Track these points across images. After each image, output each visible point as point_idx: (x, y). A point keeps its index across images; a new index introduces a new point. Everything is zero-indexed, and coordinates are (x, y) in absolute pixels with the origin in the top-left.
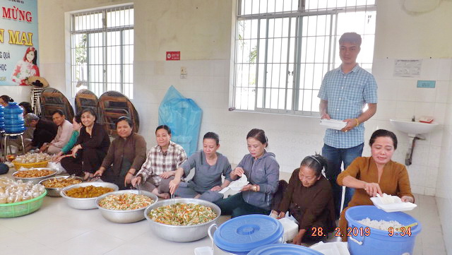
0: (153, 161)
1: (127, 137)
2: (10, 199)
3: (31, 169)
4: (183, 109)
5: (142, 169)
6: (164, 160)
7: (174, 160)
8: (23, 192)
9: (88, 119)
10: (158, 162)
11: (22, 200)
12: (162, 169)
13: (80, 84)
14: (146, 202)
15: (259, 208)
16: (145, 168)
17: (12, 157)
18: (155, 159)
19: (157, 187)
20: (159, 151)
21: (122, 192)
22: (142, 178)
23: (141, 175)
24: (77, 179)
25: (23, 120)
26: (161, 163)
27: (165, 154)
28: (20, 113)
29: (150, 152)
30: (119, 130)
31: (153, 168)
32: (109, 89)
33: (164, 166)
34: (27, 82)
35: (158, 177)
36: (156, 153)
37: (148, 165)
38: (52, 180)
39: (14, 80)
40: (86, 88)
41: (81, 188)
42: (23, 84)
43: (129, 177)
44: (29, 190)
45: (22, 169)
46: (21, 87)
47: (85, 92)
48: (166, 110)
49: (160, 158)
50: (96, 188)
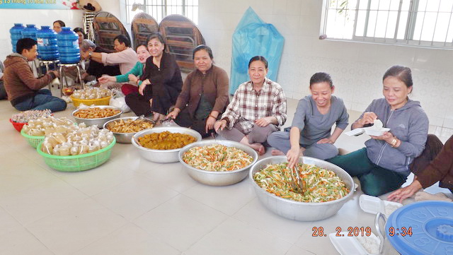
0: (242, 102)
1: (207, 71)
2: (74, 149)
3: (93, 107)
4: (262, 36)
5: (227, 111)
6: (257, 102)
7: (269, 102)
8: (88, 139)
9: (156, 47)
10: (248, 103)
11: (87, 151)
12: (253, 112)
13: (135, 7)
14: (244, 159)
15: (396, 173)
16: (231, 110)
17: (69, 91)
18: (245, 99)
19: (246, 134)
20: (250, 88)
21: (207, 142)
22: (228, 123)
23: (226, 118)
24: (146, 121)
25: (78, 48)
26: (253, 104)
27: (257, 94)
28: (75, 40)
29: (239, 90)
30: (197, 62)
31: (242, 110)
32: (169, 14)
33: (256, 109)
34: (78, 7)
35: (246, 122)
36: (246, 92)
37: (235, 105)
38: (118, 121)
39: (64, 3)
40: (141, 11)
41: (155, 134)
42: (75, 8)
43: (210, 121)
44: (95, 137)
45: (82, 106)
46: (72, 12)
47: (143, 16)
48: (241, 38)
49: (251, 99)
50: (173, 135)
